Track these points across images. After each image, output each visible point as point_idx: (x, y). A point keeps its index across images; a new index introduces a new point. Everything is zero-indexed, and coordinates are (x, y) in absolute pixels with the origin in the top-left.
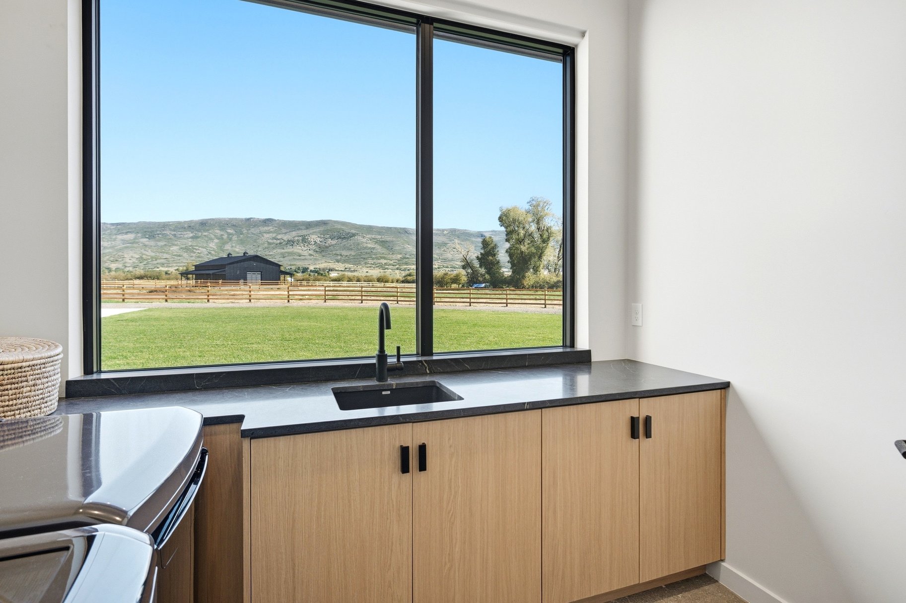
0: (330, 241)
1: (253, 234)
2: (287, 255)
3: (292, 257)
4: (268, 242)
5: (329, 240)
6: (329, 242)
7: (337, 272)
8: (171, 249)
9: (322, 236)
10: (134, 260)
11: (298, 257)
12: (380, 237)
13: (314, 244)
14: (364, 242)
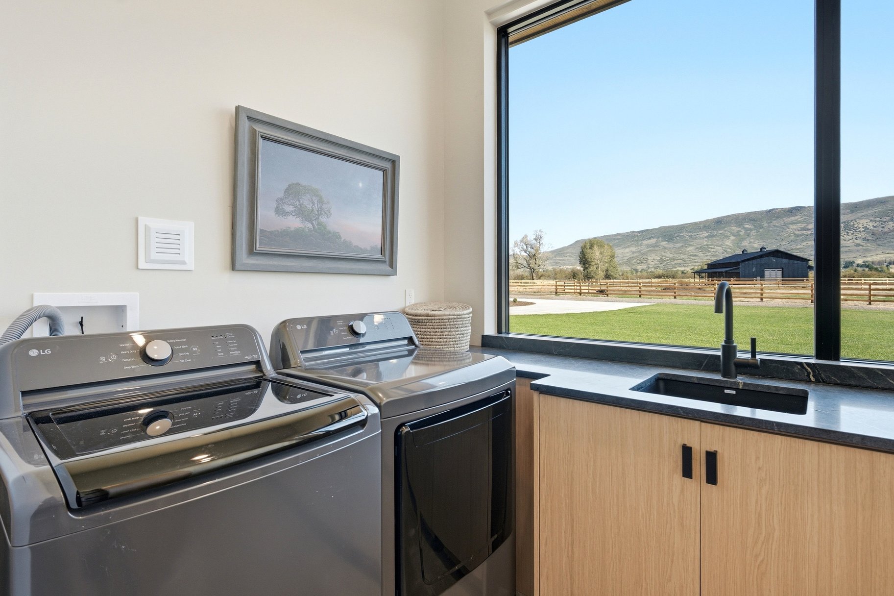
5: (889, 223)
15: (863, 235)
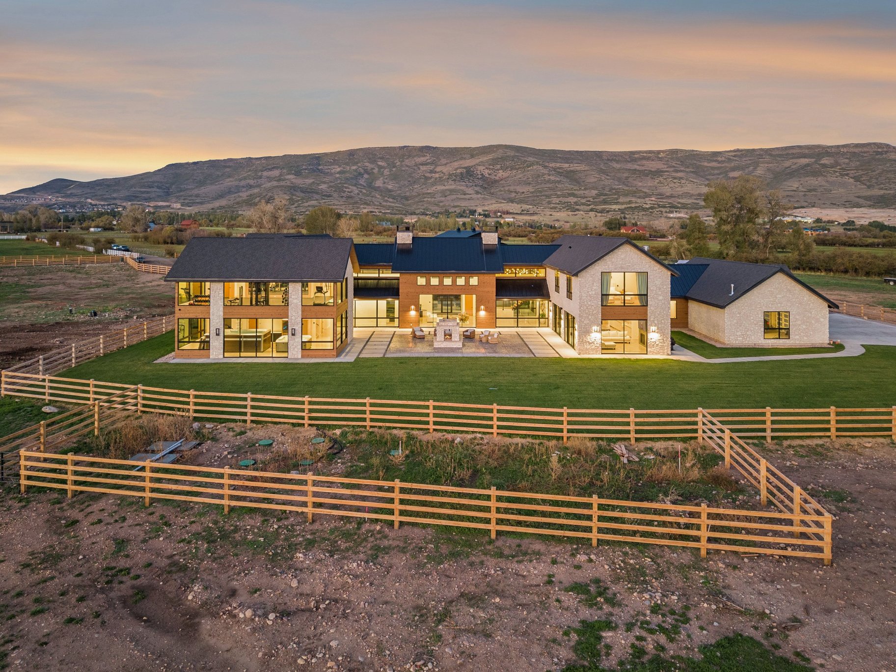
0: (501, 174)
1: (407, 166)
2: (449, 193)
3: (454, 197)
4: (425, 177)
5: (501, 171)
6: (500, 175)
7: (511, 216)
8: (320, 187)
9: (491, 167)
11: (463, 196)
12: (567, 165)
13: (481, 178)
14: (545, 174)
15: (481, 182)
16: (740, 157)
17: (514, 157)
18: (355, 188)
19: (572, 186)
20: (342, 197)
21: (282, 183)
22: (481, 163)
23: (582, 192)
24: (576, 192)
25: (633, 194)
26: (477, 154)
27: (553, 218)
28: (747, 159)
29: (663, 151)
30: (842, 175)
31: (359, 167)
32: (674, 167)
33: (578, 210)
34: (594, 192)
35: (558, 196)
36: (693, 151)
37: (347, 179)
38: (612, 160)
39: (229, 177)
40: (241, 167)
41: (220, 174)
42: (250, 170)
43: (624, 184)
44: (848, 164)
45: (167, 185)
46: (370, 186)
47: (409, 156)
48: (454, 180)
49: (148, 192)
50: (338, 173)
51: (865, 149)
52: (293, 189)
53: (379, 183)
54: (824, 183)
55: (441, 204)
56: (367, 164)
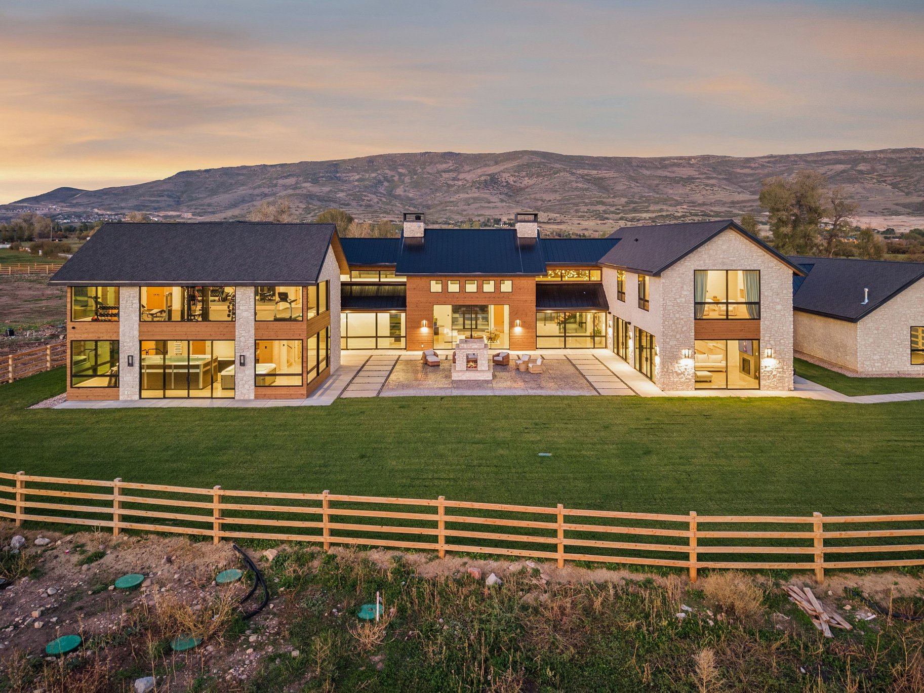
0: (527, 181)
1: (429, 173)
2: (472, 201)
3: (478, 205)
4: (448, 184)
6: (525, 182)
8: (338, 196)
9: (516, 174)
10: (300, 211)
11: (487, 205)
12: (595, 172)
13: (505, 186)
14: (573, 181)
16: (774, 163)
17: (539, 163)
18: (374, 196)
19: (600, 194)
20: (361, 206)
21: (298, 192)
22: (506, 170)
23: (610, 200)
24: (604, 200)
25: (665, 201)
26: (502, 161)
27: (581, 227)
28: (781, 165)
29: (694, 158)
30: (879, 182)
31: (379, 174)
32: (705, 173)
33: (607, 219)
34: (624, 200)
35: (586, 204)
36: (725, 157)
37: (366, 187)
38: (642, 166)
39: (243, 185)
40: (255, 175)
41: (233, 182)
42: (265, 178)
43: (654, 191)
44: (885, 170)
45: (178, 194)
46: (390, 194)
47: (431, 163)
48: (478, 188)
49: (158, 202)
50: (356, 181)
51: (903, 155)
52: (310, 197)
53: (399, 191)
54: (860, 190)
55: (464, 213)
56: (387, 171)
